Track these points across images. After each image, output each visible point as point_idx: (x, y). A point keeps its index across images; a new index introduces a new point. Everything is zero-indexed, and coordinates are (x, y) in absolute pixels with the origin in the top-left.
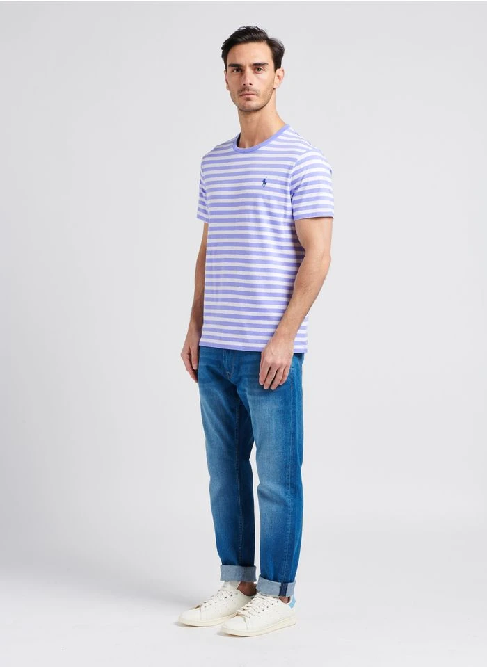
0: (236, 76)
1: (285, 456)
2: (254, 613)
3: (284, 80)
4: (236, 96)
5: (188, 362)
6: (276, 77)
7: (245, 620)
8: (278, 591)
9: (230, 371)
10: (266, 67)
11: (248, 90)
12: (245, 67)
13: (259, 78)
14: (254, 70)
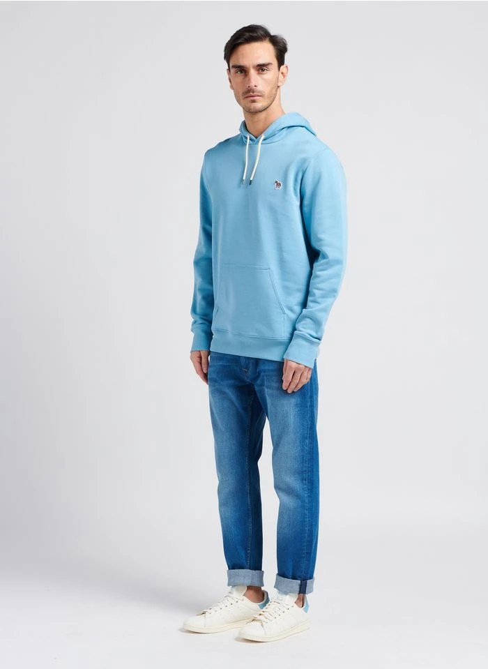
0: (240, 77)
1: (302, 450)
2: (271, 618)
3: (288, 77)
4: (241, 98)
5: (198, 365)
6: (280, 75)
7: (262, 625)
8: (297, 588)
9: (247, 368)
10: (270, 67)
11: (253, 92)
12: (249, 69)
13: (264, 79)
14: (258, 70)
